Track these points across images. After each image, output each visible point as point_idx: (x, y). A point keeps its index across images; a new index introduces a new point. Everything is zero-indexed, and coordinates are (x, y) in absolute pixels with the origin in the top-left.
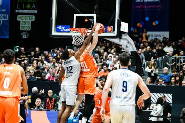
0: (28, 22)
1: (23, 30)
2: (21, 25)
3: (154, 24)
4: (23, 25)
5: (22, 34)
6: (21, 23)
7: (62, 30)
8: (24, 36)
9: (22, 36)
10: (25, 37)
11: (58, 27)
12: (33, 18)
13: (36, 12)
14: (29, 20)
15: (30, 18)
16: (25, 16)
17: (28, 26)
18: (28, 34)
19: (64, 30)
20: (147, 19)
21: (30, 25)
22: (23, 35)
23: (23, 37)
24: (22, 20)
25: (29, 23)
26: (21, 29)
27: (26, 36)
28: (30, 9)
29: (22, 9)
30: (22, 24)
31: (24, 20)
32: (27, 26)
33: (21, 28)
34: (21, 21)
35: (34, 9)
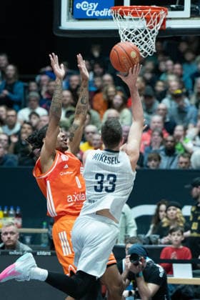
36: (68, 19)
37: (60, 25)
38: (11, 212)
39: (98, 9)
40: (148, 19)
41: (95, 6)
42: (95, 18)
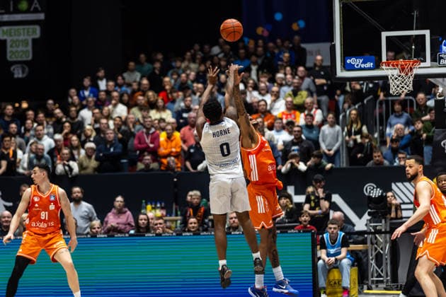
0: (25, 42)
1: (15, 59)
2: (9, 49)
3: (295, 27)
4: (14, 49)
5: (12, 69)
6: (9, 44)
7: (357, 65)
8: (18, 73)
9: (13, 74)
10: (20, 76)
11: (348, 61)
12: (37, 32)
13: (42, 16)
14: (26, 37)
15: (28, 32)
16: (16, 27)
17: (24, 49)
18: (27, 70)
19: (363, 66)
20: (278, 17)
21: (30, 48)
22: (16, 72)
23: (16, 76)
24: (11, 38)
25: (27, 44)
26: (10, 57)
27: (23, 72)
28: (28, 11)
29: (8, 12)
30: (11, 46)
31: (15, 38)
32: (22, 51)
33: (9, 55)
34: (9, 39)
35: (36, 11)
36: (341, 70)
37: (336, 74)
38: (158, 205)
39: (363, 63)
40: (403, 69)
41: (361, 61)
42: (361, 69)
